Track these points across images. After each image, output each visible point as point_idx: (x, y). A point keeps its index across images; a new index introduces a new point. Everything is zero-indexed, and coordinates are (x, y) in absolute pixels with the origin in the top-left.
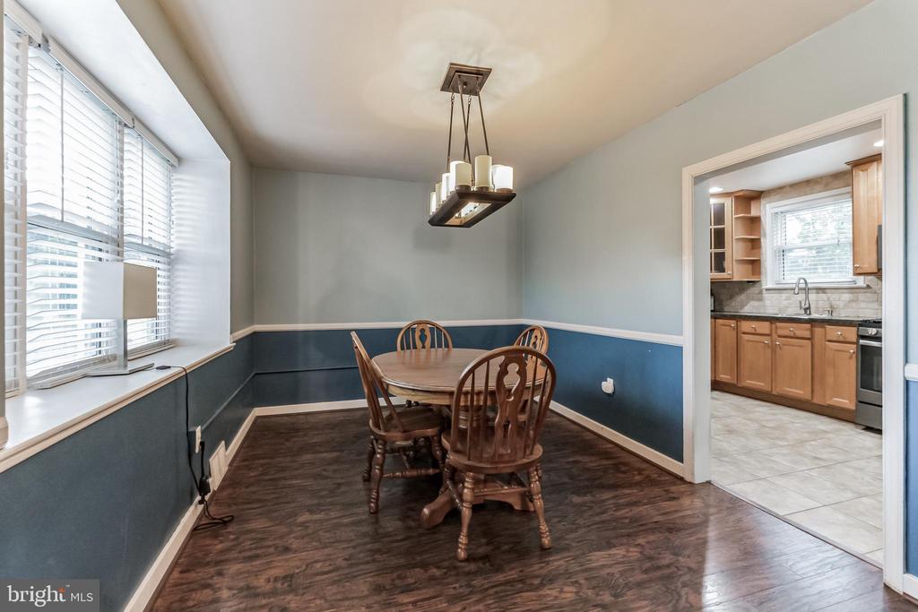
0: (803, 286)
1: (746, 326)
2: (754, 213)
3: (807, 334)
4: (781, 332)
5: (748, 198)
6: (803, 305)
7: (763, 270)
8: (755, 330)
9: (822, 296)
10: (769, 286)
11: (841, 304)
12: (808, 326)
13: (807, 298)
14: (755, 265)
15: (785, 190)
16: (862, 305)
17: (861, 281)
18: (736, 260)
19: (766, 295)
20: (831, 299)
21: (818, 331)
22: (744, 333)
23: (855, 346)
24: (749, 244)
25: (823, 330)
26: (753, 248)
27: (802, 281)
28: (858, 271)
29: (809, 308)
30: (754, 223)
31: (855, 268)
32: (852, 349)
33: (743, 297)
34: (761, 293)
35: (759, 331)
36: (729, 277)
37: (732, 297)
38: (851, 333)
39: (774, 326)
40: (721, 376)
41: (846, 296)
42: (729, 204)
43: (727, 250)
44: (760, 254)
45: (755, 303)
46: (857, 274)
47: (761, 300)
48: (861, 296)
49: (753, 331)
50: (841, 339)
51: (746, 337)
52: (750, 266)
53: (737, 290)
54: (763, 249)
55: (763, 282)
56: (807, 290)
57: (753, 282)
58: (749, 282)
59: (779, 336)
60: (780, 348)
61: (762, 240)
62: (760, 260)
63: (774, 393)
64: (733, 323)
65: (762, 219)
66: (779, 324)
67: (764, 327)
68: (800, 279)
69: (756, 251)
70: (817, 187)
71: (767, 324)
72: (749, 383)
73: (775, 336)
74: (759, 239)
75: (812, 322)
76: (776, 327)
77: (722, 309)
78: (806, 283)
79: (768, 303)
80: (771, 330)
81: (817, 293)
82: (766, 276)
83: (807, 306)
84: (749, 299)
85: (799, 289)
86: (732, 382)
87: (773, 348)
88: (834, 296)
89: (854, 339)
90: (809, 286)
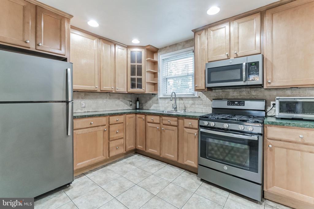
0: (174, 96)
1: (149, 118)
2: (155, 59)
3: (176, 123)
4: (164, 122)
5: (153, 51)
6: (174, 106)
7: (158, 88)
8: (153, 121)
9: (182, 102)
10: (161, 96)
11: (189, 106)
12: (176, 119)
13: (176, 102)
14: (155, 85)
15: (167, 48)
16: (197, 106)
17: (197, 94)
18: (147, 83)
19: (160, 101)
20: (185, 103)
21: (180, 121)
22: (148, 122)
23: (197, 131)
24: (153, 75)
25: (183, 121)
26: (155, 77)
27: (173, 94)
28: (197, 88)
29: (176, 108)
30: (155, 64)
31: (195, 87)
32: (195, 132)
33: (151, 102)
34: (157, 100)
35: (155, 121)
36: (143, 91)
37: (146, 102)
38: (195, 123)
39: (161, 118)
40: (139, 146)
41: (191, 102)
42: (143, 52)
43: (143, 77)
44: (157, 80)
45: (155, 105)
46: (196, 90)
47: (157, 103)
48: (196, 102)
49: (152, 121)
50: (191, 126)
51: (149, 125)
52: (153, 86)
53: (148, 98)
54: (159, 78)
55: (159, 94)
56: (175, 98)
57: (155, 94)
58: (153, 94)
59: (164, 124)
60: (164, 131)
61: (158, 73)
62: (157, 83)
63: (161, 156)
64: (143, 117)
65: (158, 62)
66: (164, 118)
67: (156, 119)
68: (172, 93)
69: (156, 79)
70: (180, 47)
71: (158, 117)
72: (150, 150)
73: (161, 124)
74: (157, 73)
75: (178, 116)
76: (162, 120)
77: (142, 108)
78: (175, 95)
79: (160, 105)
80: (160, 122)
81: (180, 100)
82: (160, 92)
83: (176, 107)
84: (153, 103)
85: (173, 98)
86: (143, 150)
87: (161, 131)
88: (186, 102)
89: (196, 127)
90: (177, 96)
